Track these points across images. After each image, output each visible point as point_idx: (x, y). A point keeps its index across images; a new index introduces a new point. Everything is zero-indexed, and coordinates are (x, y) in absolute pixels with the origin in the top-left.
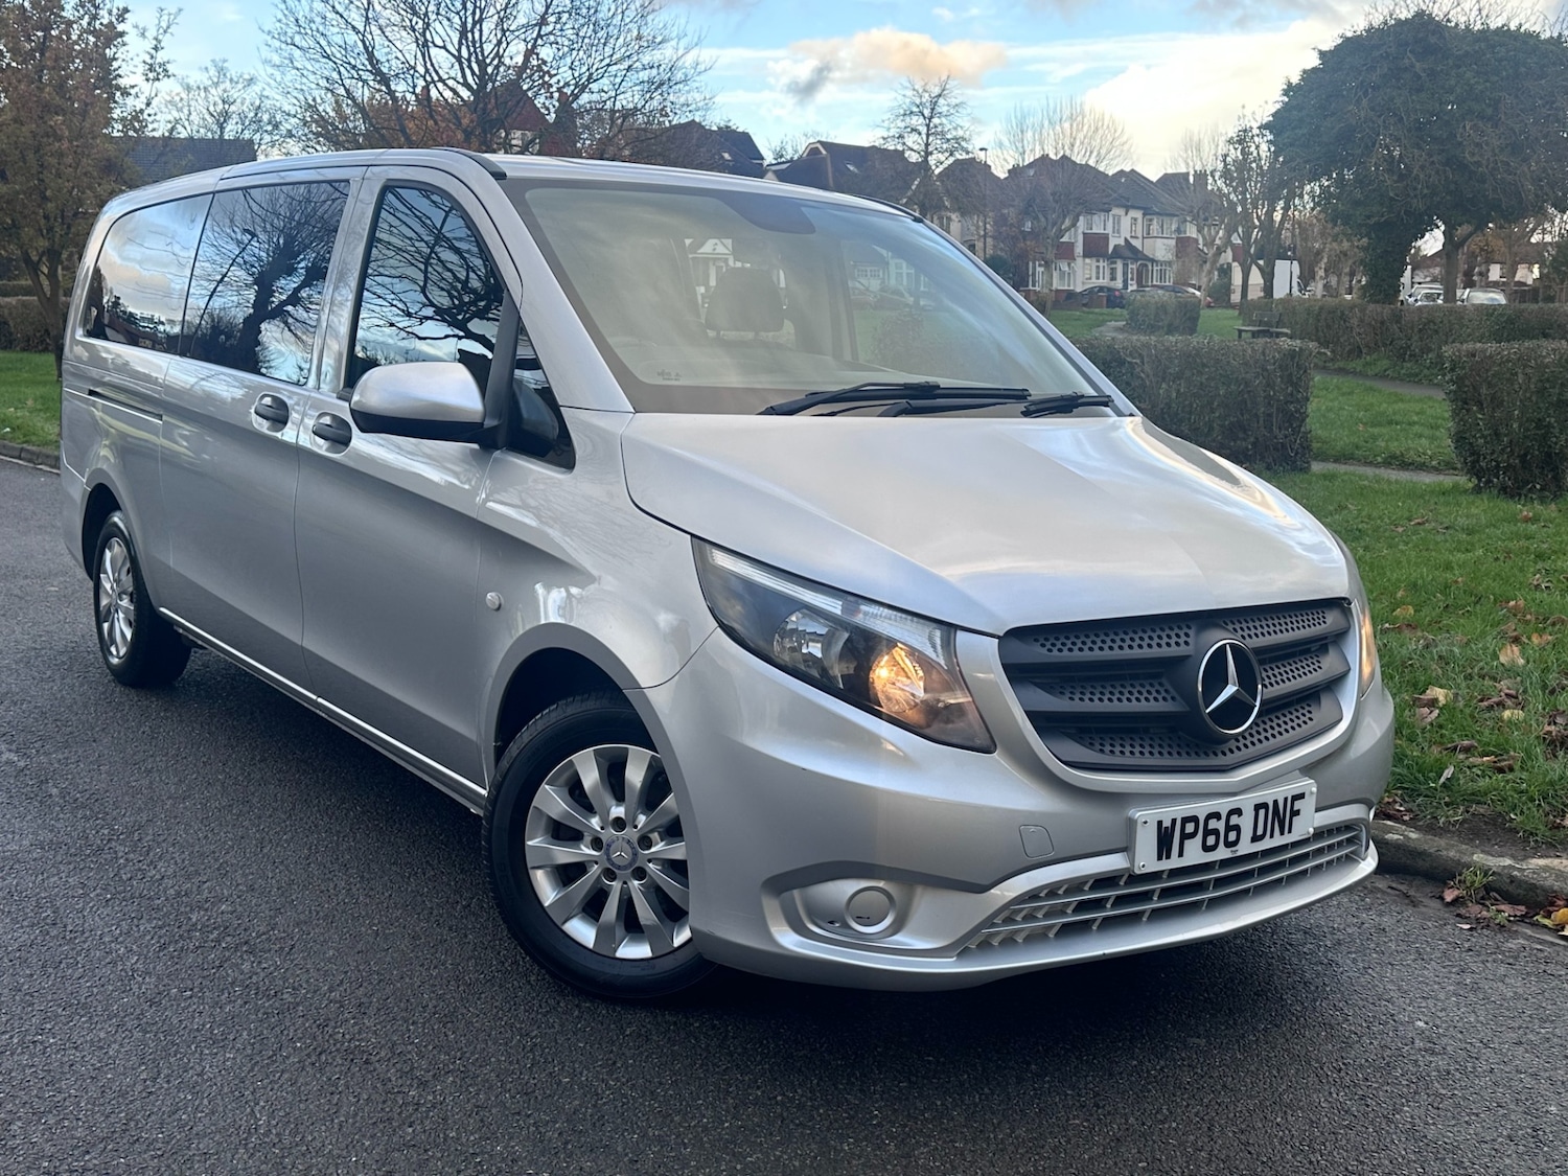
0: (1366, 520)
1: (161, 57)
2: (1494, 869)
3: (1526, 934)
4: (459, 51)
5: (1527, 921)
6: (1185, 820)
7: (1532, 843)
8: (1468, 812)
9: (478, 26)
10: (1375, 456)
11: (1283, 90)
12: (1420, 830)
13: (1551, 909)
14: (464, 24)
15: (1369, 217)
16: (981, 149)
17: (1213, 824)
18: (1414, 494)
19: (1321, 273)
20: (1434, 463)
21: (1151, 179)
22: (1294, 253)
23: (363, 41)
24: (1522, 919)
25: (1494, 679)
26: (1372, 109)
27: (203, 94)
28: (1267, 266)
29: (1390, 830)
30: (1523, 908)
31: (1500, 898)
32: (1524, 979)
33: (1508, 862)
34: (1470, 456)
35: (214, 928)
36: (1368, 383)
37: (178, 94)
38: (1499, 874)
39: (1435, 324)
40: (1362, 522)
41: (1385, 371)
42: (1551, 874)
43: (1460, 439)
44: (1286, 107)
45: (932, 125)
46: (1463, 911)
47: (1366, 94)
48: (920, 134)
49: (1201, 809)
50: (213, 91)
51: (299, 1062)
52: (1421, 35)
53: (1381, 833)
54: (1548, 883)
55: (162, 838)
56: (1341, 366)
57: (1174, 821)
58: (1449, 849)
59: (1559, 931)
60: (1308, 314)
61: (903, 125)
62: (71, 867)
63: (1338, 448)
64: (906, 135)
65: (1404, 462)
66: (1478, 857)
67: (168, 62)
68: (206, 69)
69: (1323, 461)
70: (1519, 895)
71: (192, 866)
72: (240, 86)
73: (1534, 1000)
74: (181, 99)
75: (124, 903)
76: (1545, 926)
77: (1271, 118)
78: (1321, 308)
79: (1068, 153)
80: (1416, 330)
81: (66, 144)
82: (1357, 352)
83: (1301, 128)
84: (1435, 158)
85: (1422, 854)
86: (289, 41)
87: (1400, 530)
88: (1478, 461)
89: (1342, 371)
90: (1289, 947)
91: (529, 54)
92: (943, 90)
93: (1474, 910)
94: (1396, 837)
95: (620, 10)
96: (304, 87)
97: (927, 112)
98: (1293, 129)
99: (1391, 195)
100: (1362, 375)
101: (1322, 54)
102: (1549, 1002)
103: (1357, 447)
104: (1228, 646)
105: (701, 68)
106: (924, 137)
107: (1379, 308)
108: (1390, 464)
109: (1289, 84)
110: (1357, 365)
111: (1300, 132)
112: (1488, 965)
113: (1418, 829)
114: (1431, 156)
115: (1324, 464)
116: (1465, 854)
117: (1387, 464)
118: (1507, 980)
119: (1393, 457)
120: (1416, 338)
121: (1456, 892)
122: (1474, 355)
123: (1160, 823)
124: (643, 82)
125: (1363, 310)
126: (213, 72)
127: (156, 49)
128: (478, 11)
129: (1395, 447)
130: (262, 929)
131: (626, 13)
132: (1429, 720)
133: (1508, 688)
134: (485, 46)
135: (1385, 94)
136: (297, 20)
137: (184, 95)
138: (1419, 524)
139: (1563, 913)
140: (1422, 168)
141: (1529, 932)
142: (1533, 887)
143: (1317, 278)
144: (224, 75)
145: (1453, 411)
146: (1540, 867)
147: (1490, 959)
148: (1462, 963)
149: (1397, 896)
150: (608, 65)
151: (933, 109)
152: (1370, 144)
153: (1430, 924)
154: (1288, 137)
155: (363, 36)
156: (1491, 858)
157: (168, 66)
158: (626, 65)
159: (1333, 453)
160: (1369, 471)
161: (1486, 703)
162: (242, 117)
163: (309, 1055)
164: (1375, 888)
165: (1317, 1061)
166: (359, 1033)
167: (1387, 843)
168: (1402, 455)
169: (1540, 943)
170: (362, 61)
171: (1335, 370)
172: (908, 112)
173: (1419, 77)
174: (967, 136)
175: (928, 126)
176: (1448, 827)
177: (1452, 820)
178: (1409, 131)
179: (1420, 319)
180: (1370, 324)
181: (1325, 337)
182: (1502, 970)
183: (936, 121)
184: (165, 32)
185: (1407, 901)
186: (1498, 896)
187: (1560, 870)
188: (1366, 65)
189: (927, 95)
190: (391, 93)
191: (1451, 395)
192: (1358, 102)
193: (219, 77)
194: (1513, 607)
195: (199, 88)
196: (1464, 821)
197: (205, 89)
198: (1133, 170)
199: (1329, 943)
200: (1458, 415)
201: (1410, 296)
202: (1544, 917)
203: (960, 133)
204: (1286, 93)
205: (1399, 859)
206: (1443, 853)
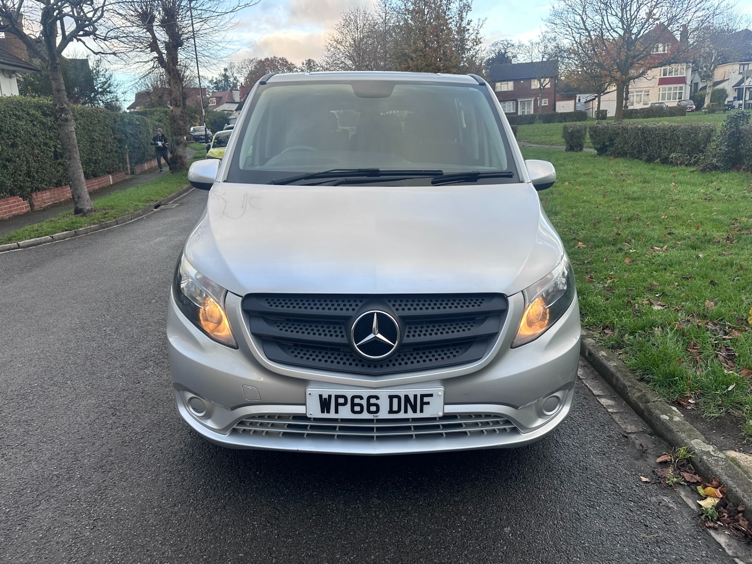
2: (697, 451)
3: (678, 494)
5: (693, 487)
6: (337, 397)
8: (725, 412)
13: (707, 484)
17: (357, 401)
24: (691, 485)
29: (669, 412)
30: (698, 478)
31: (693, 468)
33: (710, 448)
38: (697, 455)
42: (725, 464)
46: (659, 470)
49: (349, 393)
53: (661, 413)
54: (716, 469)
57: (330, 396)
58: (685, 432)
59: (700, 500)
66: (697, 442)
67: (481, 38)
70: (701, 470)
76: (698, 493)
85: (671, 431)
91: (651, 11)
93: (668, 471)
94: (665, 418)
104: (375, 314)
113: (686, 416)
116: (690, 437)
121: (667, 458)
123: (321, 396)
139: (712, 490)
141: (682, 494)
142: (708, 469)
146: (727, 457)
149: (638, 450)
153: (624, 472)
156: (703, 444)
164: (633, 442)
167: (660, 420)
176: (705, 419)
177: (711, 415)
185: (638, 455)
187: (737, 463)
202: (702, 487)
205: (662, 430)
206: (679, 434)
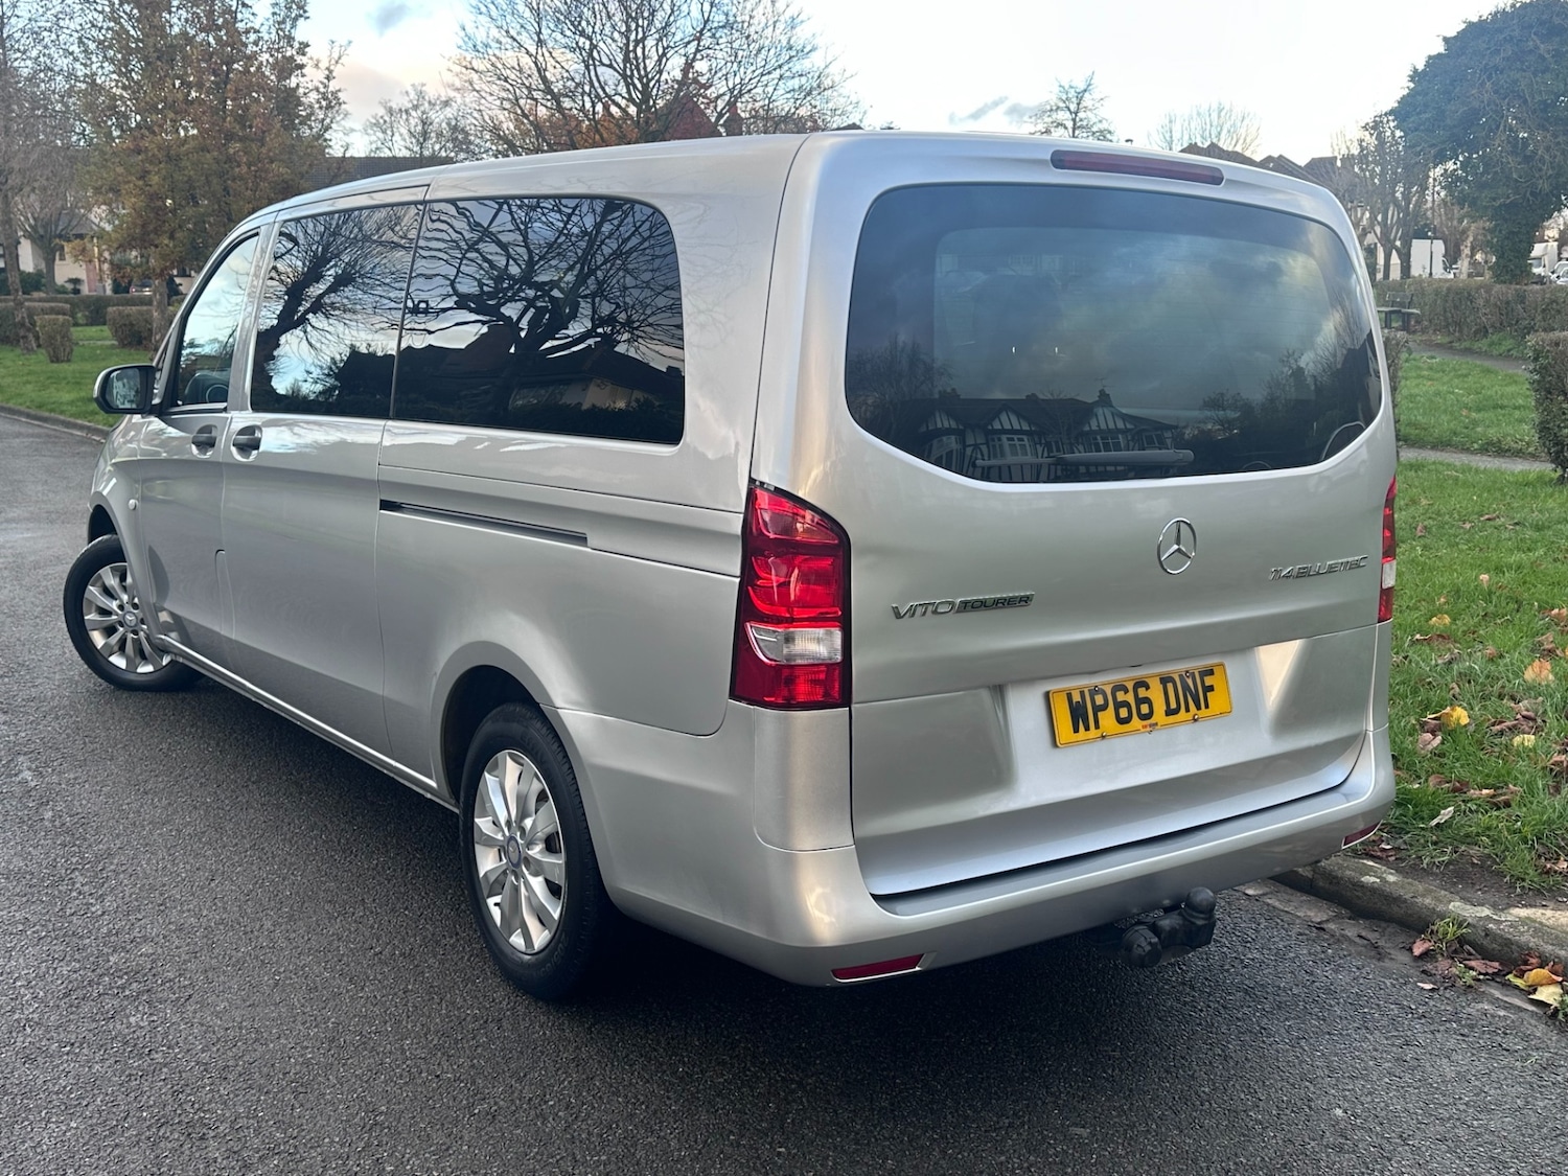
0: (1434, 516)
1: (333, 85)
2: (1470, 920)
3: (1492, 995)
4: (625, 70)
5: (1498, 980)
7: (1518, 890)
8: (1456, 852)
9: (641, 45)
10: (1472, 443)
11: (1410, 76)
12: (1401, 872)
13: (1523, 967)
14: (627, 45)
15: (1494, 199)
16: (1127, 141)
18: (1494, 485)
19: (1467, 251)
20: (1530, 450)
21: (1299, 164)
22: (1434, 233)
23: (536, 63)
24: (1494, 977)
25: (1513, 698)
26: (1496, 92)
27: (404, 116)
28: (1404, 247)
29: (1368, 871)
30: (1496, 964)
31: (1474, 952)
32: (1473, 1054)
33: (1485, 912)
34: (1553, 446)
35: (126, 973)
36: (1488, 364)
37: (382, 117)
38: (1474, 926)
39: (1557, 304)
40: (1430, 518)
41: (1509, 351)
42: (1529, 928)
43: (1544, 429)
44: (1412, 94)
45: (1078, 119)
46: (1429, 967)
47: (1490, 78)
48: (1066, 128)
50: (413, 113)
51: (136, 1136)
52: (1544, 17)
53: (1357, 875)
54: (1523, 939)
55: (124, 868)
56: (1467, 346)
58: (1425, 895)
59: (1530, 993)
60: (1436, 295)
61: (1050, 120)
62: (24, 899)
63: (1436, 435)
64: (1052, 130)
65: (1500, 448)
66: (1456, 906)
67: (339, 91)
68: (407, 92)
69: (1420, 447)
70: (1493, 949)
71: (137, 901)
72: (438, 108)
73: (1477, 1083)
74: (385, 122)
75: (55, 942)
76: (1517, 987)
77: (1396, 105)
78: (1449, 289)
79: (1215, 141)
80: (1539, 310)
81: (244, 169)
82: (1483, 332)
83: (1425, 112)
84: (1560, 139)
85: (1398, 900)
86: (469, 66)
87: (1468, 526)
88: (1562, 451)
89: (1468, 351)
90: (1222, 1011)
91: (689, 66)
92: (1089, 85)
93: (1443, 965)
94: (1373, 879)
95: (771, 22)
96: (482, 108)
97: (1073, 107)
98: (1418, 114)
99: (1515, 176)
100: (1487, 355)
101: (1446, 40)
102: (1495, 1085)
103: (1455, 433)
105: (847, 74)
106: (1071, 131)
107: (1503, 287)
108: (1487, 450)
109: (1415, 71)
110: (1483, 344)
111: (1424, 116)
112: (1438, 1036)
113: (1398, 871)
114: (1556, 138)
115: (1421, 451)
116: (1441, 902)
117: (1484, 450)
118: (1454, 1057)
119: (1489, 443)
120: (1539, 318)
121: (1427, 945)
122: (1557, 344)
124: (793, 90)
125: (1488, 291)
126: (413, 95)
127: (328, 78)
128: (640, 29)
129: (1493, 433)
130: (170, 975)
131: (777, 24)
132: (1430, 747)
133: (1527, 710)
134: (647, 62)
135: (1509, 76)
136: (475, 46)
137: (387, 119)
138: (1489, 519)
139: (1537, 974)
140: (1548, 149)
141: (1497, 994)
142: (1508, 943)
143: (1463, 256)
144: (423, 98)
145: (1537, 401)
146: (1522, 918)
147: (1442, 1028)
148: (1409, 1033)
149: (1365, 946)
150: (762, 75)
151: (1078, 104)
152: (1494, 127)
153: (1388, 982)
154: (1413, 122)
155: (536, 58)
156: (1468, 907)
157: (340, 95)
158: (776, 74)
159: (1431, 439)
160: (1465, 458)
161: (1498, 727)
162: (440, 135)
163: (149, 1128)
164: (1343, 936)
165: (1206, 1159)
166: (210, 1102)
167: (1363, 886)
168: (1499, 441)
169: (1505, 1008)
170: (535, 81)
171: (1461, 350)
172: (1054, 108)
173: (1544, 59)
174: (1111, 129)
175: (1074, 120)
176: (1432, 868)
177: (1436, 860)
178: (1534, 112)
179: (1543, 299)
180: (1496, 304)
181: (1453, 317)
182: (1451, 1044)
183: (1081, 115)
184: (337, 62)
185: (1373, 953)
186: (1472, 950)
187: (1541, 923)
188: (1489, 49)
189: (1072, 91)
190: (560, 108)
191: (1535, 385)
192: (1483, 84)
193: (418, 100)
194: (1555, 616)
195: (400, 110)
196: (1450, 863)
197: (407, 111)
198: (1281, 156)
199: (1267, 1007)
200: (1542, 405)
201: (1553, 273)
202: (1516, 976)
203: (1104, 126)
204: (1412, 78)
205: (1375, 903)
206: (1419, 900)
